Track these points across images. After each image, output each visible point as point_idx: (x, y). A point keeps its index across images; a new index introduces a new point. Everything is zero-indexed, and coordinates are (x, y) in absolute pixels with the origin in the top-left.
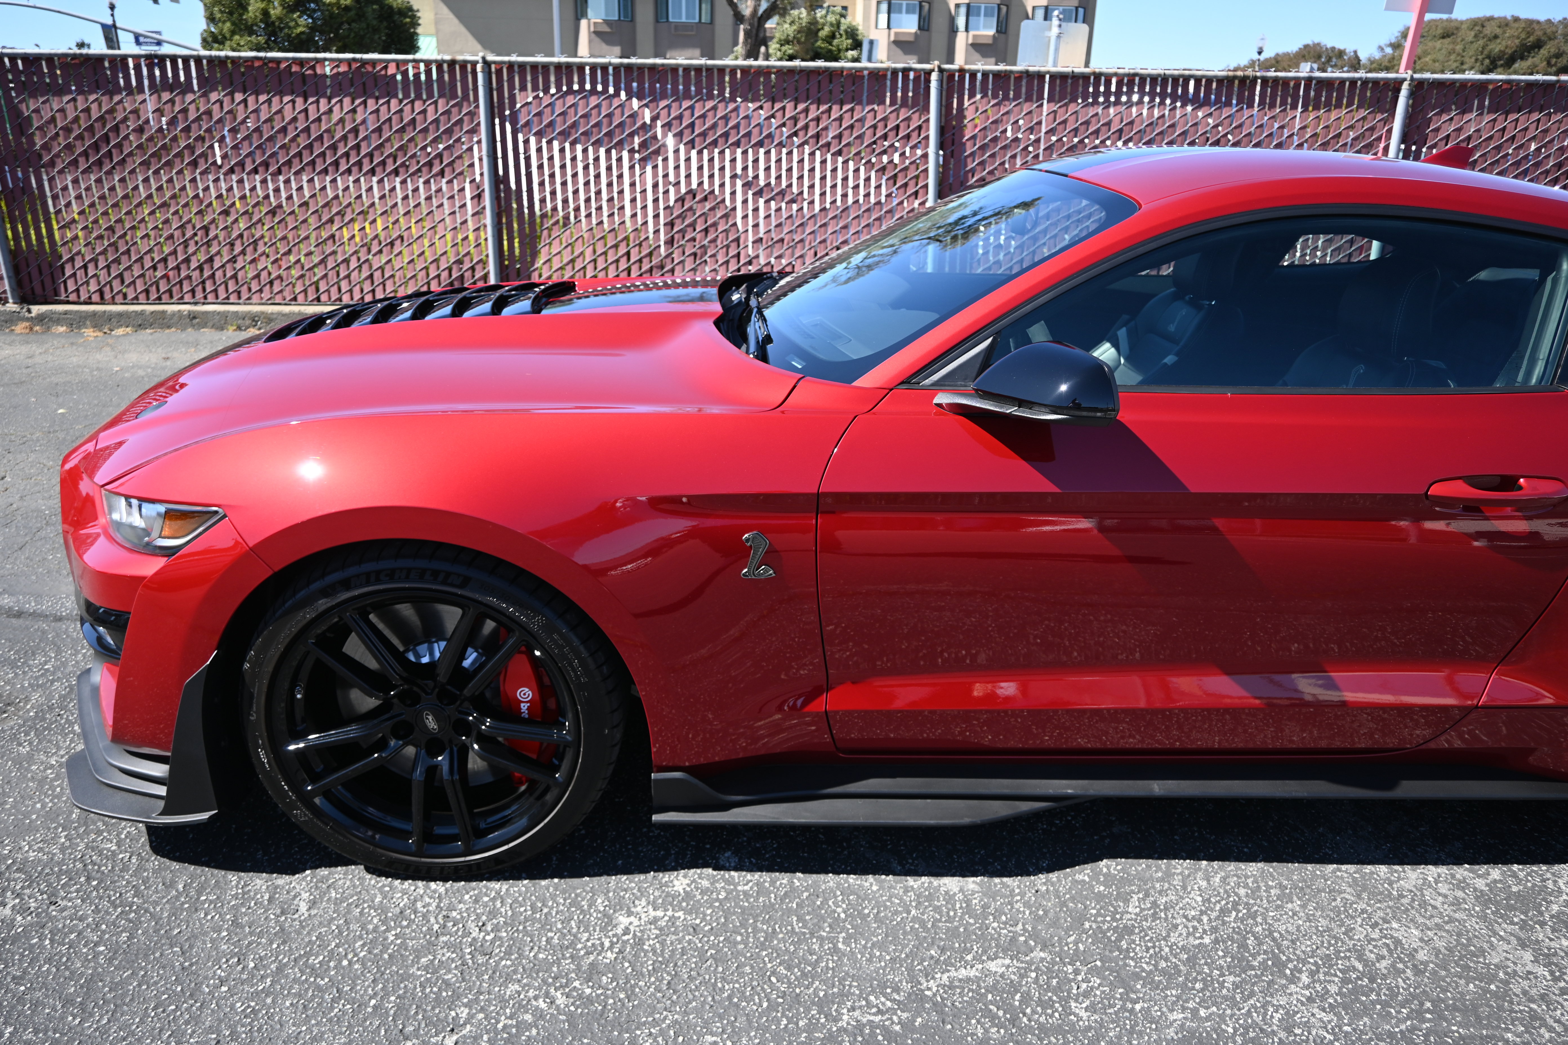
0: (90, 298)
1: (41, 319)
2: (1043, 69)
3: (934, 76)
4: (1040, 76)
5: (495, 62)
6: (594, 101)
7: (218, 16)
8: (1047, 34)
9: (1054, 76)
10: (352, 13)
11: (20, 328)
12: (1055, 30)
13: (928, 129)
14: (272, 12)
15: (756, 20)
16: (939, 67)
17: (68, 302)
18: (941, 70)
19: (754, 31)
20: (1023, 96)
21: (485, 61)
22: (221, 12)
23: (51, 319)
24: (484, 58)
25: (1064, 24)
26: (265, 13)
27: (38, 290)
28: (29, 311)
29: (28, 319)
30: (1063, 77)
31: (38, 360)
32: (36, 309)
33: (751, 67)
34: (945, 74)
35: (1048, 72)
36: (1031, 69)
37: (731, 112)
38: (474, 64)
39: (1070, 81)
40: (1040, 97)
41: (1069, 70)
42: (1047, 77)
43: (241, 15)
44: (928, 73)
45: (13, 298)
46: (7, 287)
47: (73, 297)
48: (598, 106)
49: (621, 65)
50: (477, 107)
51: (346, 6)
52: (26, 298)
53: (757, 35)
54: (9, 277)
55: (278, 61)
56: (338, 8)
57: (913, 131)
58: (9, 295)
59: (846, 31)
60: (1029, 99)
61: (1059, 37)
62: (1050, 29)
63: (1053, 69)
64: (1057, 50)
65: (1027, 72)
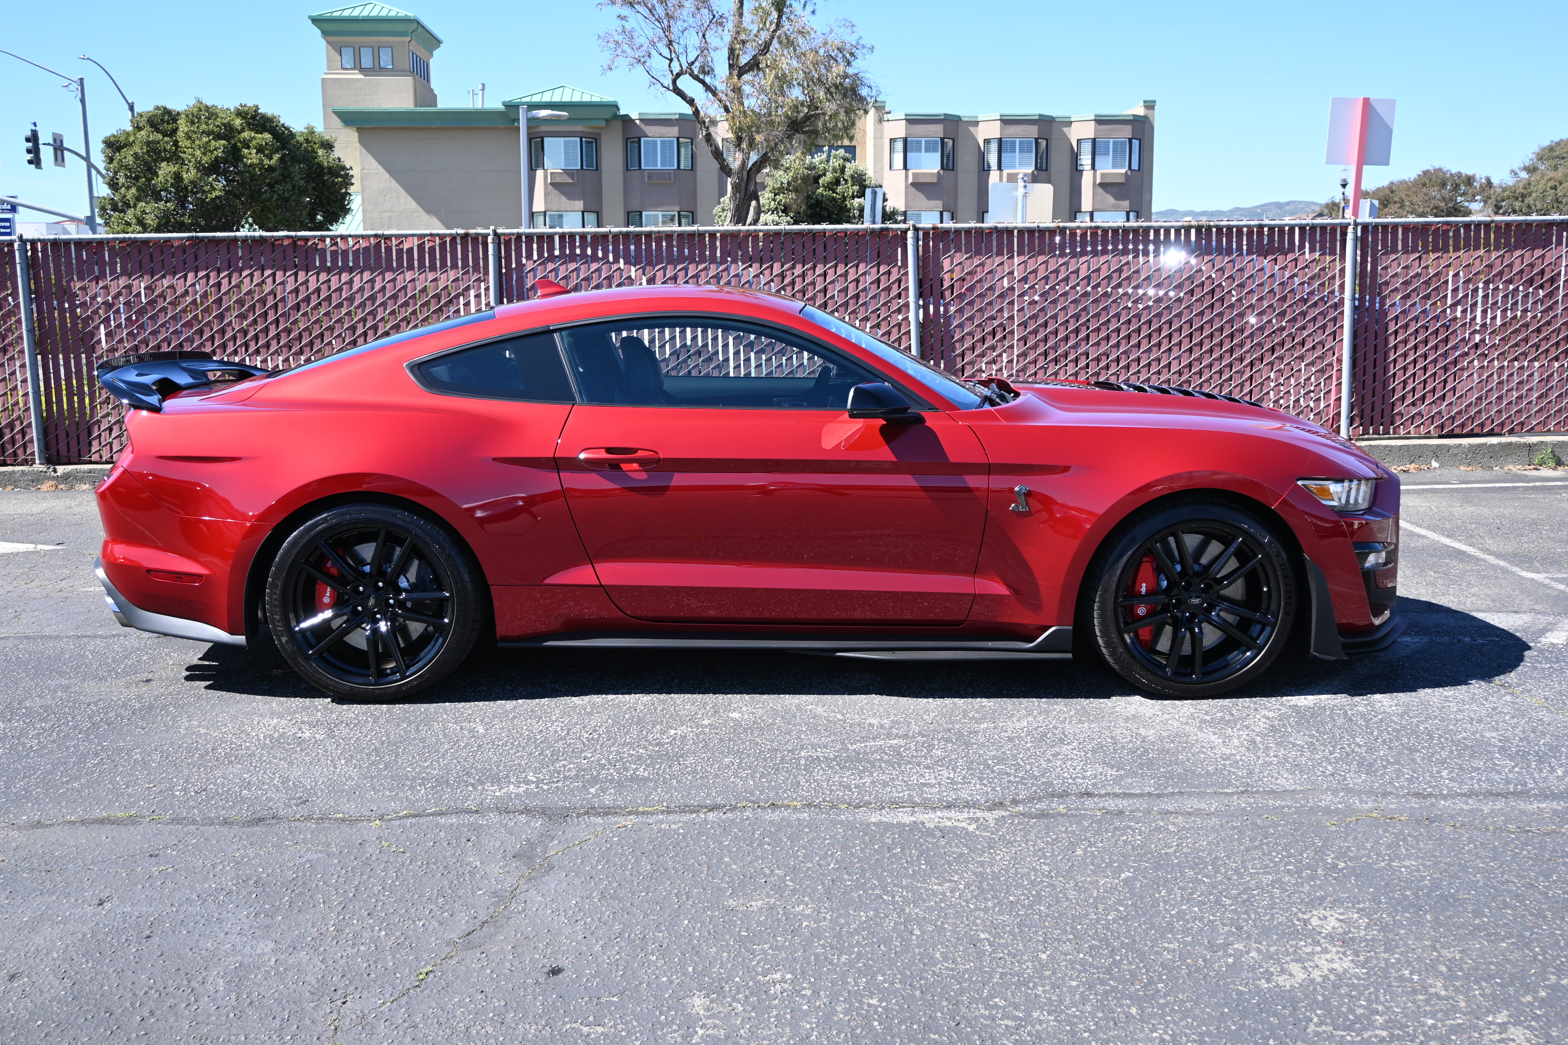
0: (112, 457)
1: (66, 477)
2: (1010, 225)
3: (910, 234)
4: (1009, 231)
5: (504, 234)
6: (594, 266)
7: (122, 180)
8: (1014, 194)
9: (1021, 232)
10: (276, 174)
11: (46, 486)
12: (1021, 191)
13: (907, 281)
14: (185, 176)
15: (745, 173)
16: (914, 226)
17: (90, 462)
18: (916, 229)
19: (743, 185)
20: (995, 250)
21: (495, 233)
22: (127, 177)
23: (75, 478)
24: (495, 231)
25: (1029, 185)
26: (178, 177)
27: (63, 451)
28: (55, 471)
29: (54, 478)
30: (1031, 231)
31: (77, 510)
32: (61, 469)
33: (740, 231)
34: (921, 233)
35: (1016, 228)
36: (999, 225)
37: (722, 271)
38: (485, 237)
39: (1037, 234)
40: (1011, 250)
41: (1035, 225)
42: (1016, 232)
43: (149, 180)
44: (905, 232)
45: (40, 459)
46: (36, 449)
47: (95, 457)
48: (598, 270)
49: (621, 233)
50: (486, 273)
51: (270, 167)
52: (52, 458)
53: (746, 189)
54: (38, 440)
55: (306, 239)
56: (260, 169)
57: (893, 283)
58: (37, 457)
59: (852, 177)
60: (1000, 253)
61: (1025, 195)
62: (1016, 189)
63: (1020, 225)
64: (1024, 207)
65: (996, 228)
